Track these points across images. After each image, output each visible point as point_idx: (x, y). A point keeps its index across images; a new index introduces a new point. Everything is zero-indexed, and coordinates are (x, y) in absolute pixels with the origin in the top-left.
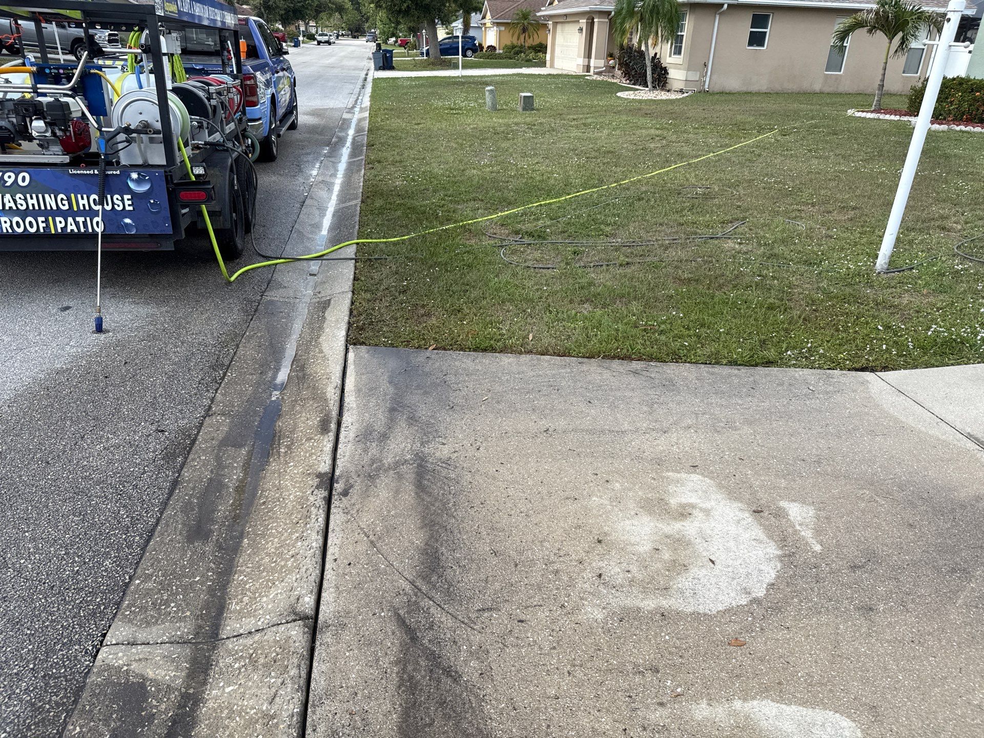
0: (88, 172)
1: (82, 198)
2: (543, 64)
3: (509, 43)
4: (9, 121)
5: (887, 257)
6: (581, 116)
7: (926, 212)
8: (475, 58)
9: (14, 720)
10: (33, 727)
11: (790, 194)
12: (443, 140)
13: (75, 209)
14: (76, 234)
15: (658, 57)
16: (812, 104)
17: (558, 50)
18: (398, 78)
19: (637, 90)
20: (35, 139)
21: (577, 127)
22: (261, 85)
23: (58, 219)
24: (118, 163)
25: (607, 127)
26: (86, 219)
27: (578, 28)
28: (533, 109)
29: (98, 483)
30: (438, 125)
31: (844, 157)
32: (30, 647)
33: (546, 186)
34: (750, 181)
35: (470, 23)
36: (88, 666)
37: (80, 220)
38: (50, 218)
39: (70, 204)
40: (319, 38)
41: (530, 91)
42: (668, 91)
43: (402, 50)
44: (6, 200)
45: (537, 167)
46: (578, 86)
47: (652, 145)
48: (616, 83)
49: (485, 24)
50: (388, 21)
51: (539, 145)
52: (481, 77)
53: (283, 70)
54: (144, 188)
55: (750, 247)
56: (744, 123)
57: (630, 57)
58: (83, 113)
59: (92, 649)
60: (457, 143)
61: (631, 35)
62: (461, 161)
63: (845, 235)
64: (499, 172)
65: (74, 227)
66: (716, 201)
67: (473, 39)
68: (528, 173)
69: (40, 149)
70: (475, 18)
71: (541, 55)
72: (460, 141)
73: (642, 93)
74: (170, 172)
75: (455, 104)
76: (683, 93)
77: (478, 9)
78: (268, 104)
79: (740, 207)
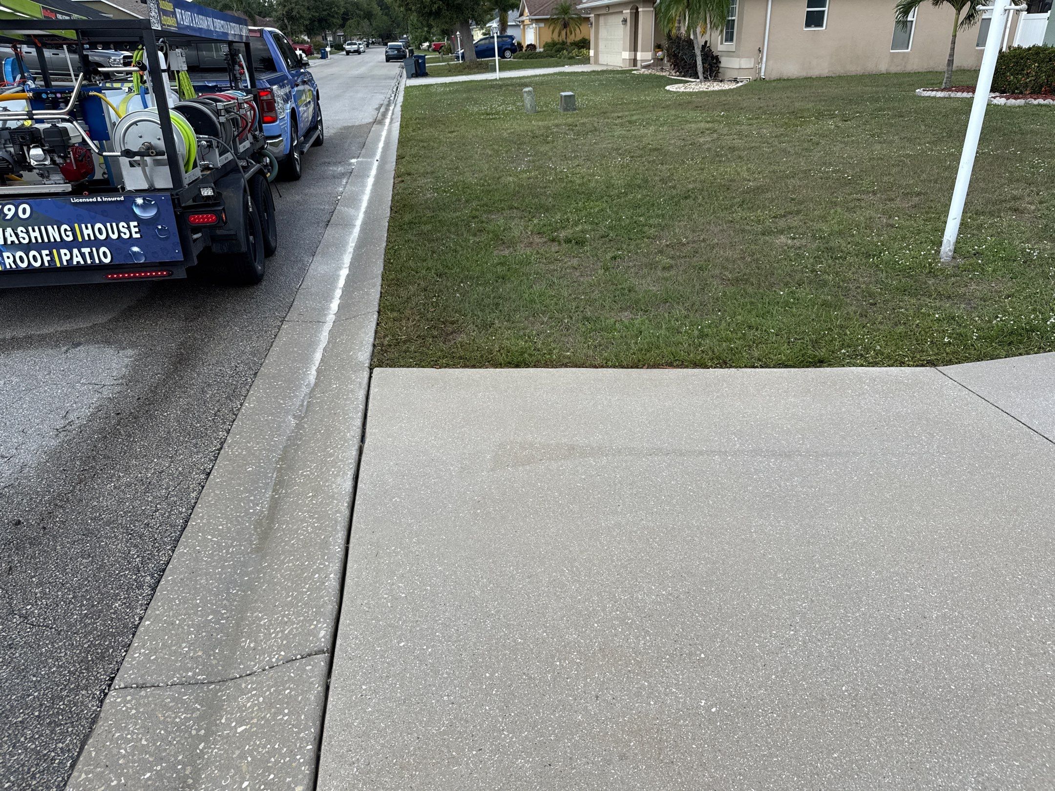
0: (91, 200)
1: (87, 228)
2: (586, 60)
3: (549, 40)
4: (6, 151)
5: (952, 243)
6: (627, 113)
7: (997, 193)
8: (514, 58)
9: (18, 768)
10: (37, 776)
11: (849, 182)
12: (478, 147)
13: (80, 240)
14: (82, 266)
15: (708, 45)
16: (877, 86)
17: (602, 45)
18: (431, 85)
19: (688, 82)
20: (35, 168)
21: (622, 125)
22: (278, 100)
23: (63, 251)
24: (123, 188)
25: (653, 123)
26: (91, 250)
27: (622, 19)
28: (575, 109)
29: (108, 523)
30: (473, 132)
31: (909, 140)
32: (36, 694)
33: (586, 190)
34: (805, 172)
35: (507, 22)
36: (96, 710)
37: (86, 250)
38: (55, 251)
39: (75, 235)
40: (347, 47)
41: (572, 90)
42: (721, 81)
43: (436, 55)
44: (7, 235)
45: (578, 170)
46: (623, 82)
47: (701, 140)
48: (663, 76)
49: (523, 22)
50: (420, 25)
51: (580, 147)
52: (520, 78)
53: (304, 83)
54: (150, 213)
55: (804, 242)
56: (802, 111)
57: (678, 47)
58: (83, 139)
59: (100, 693)
60: (493, 149)
61: (680, 23)
62: (496, 169)
63: (908, 223)
64: (537, 178)
65: (80, 259)
66: (769, 195)
67: (512, 37)
68: (567, 177)
69: (41, 179)
70: (512, 16)
71: (584, 51)
72: (496, 147)
73: (693, 85)
74: (177, 194)
75: (491, 109)
76: (738, 82)
77: (514, 6)
78: (288, 119)
79: (793, 199)
